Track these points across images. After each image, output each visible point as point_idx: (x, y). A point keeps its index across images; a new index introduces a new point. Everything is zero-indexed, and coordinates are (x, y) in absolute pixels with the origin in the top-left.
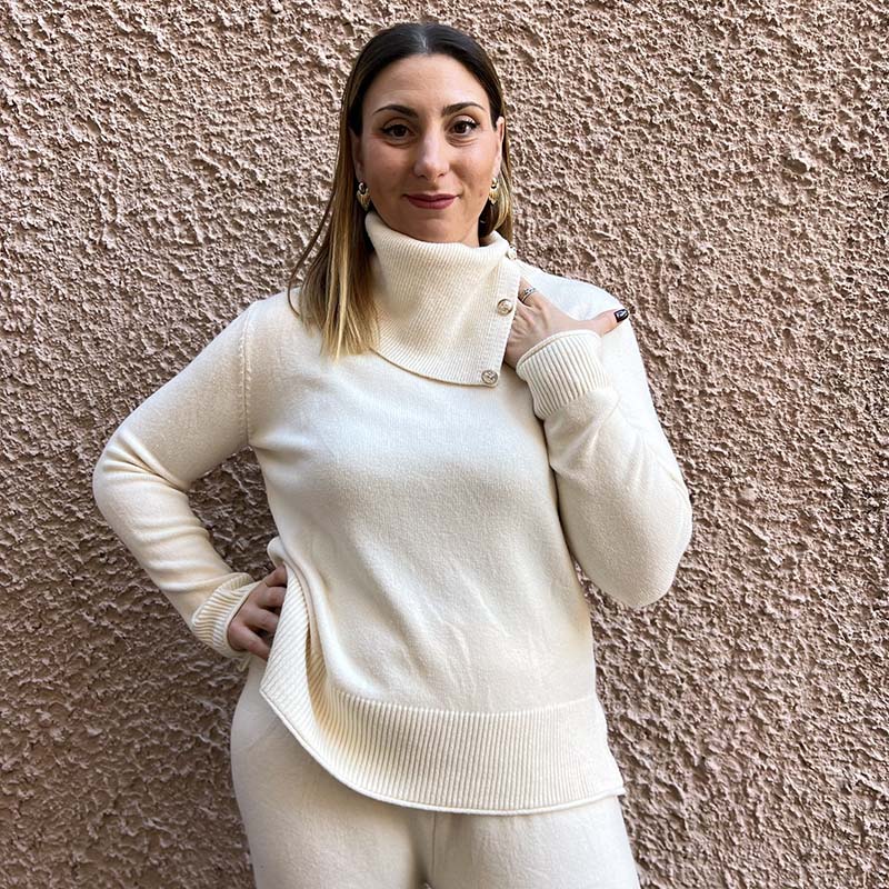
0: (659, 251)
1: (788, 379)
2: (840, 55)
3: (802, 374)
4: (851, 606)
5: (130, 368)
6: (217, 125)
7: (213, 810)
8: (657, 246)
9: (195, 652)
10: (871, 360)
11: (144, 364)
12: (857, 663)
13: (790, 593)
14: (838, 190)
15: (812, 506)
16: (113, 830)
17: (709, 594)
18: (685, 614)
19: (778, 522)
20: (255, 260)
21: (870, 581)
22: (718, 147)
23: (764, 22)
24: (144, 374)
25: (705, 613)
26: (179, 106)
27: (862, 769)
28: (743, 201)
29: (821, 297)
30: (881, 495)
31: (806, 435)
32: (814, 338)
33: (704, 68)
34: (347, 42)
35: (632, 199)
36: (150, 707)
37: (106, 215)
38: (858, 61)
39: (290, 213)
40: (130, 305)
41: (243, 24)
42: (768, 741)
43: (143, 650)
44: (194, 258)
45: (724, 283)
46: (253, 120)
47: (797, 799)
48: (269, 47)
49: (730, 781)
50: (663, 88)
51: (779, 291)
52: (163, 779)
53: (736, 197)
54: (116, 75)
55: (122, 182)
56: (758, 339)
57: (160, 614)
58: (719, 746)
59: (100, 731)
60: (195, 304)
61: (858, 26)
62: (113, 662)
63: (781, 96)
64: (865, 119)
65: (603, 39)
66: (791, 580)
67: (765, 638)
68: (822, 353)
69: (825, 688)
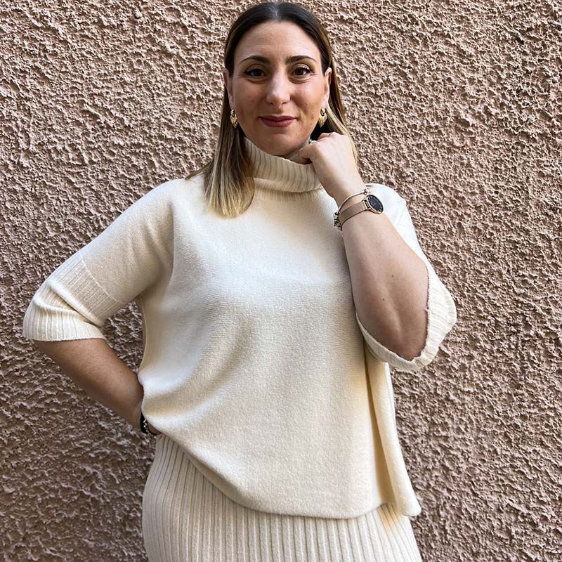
0: (381, 174)
1: (461, 253)
2: (488, 57)
3: (469, 250)
4: (501, 394)
5: (38, 245)
6: (98, 88)
7: (92, 541)
8: (380, 170)
9: (80, 434)
10: (510, 241)
11: (47, 243)
12: (506, 430)
13: (464, 387)
14: (488, 137)
15: (476, 332)
16: (22, 557)
17: (415, 388)
18: (400, 401)
19: (456, 342)
20: (123, 175)
21: (512, 379)
22: (416, 110)
23: (443, 35)
24: (47, 249)
25: (412, 401)
26: (73, 76)
27: (510, 496)
28: (432, 143)
29: (479, 203)
30: (518, 325)
31: (472, 288)
32: (475, 228)
33: (408, 62)
34: (184, 38)
35: (364, 141)
36: (49, 472)
37: (23, 145)
38: (499, 61)
39: (146, 146)
40: (39, 204)
41: (116, 25)
42: (452, 481)
43: (44, 433)
44: (82, 174)
45: (421, 194)
46: (122, 86)
47: (470, 517)
48: (133, 40)
49: (429, 507)
50: (383, 73)
51: (455, 199)
52: (57, 521)
53: (428, 141)
54: (30, 54)
55: (34, 123)
56: (442, 229)
57: (57, 409)
58: (422, 485)
59: (14, 490)
60: (83, 203)
61: (498, 40)
62: (23, 443)
63: (454, 80)
64: (503, 95)
65: (346, 42)
66: (465, 378)
67: (449, 415)
68: (481, 237)
69: (486, 446)
